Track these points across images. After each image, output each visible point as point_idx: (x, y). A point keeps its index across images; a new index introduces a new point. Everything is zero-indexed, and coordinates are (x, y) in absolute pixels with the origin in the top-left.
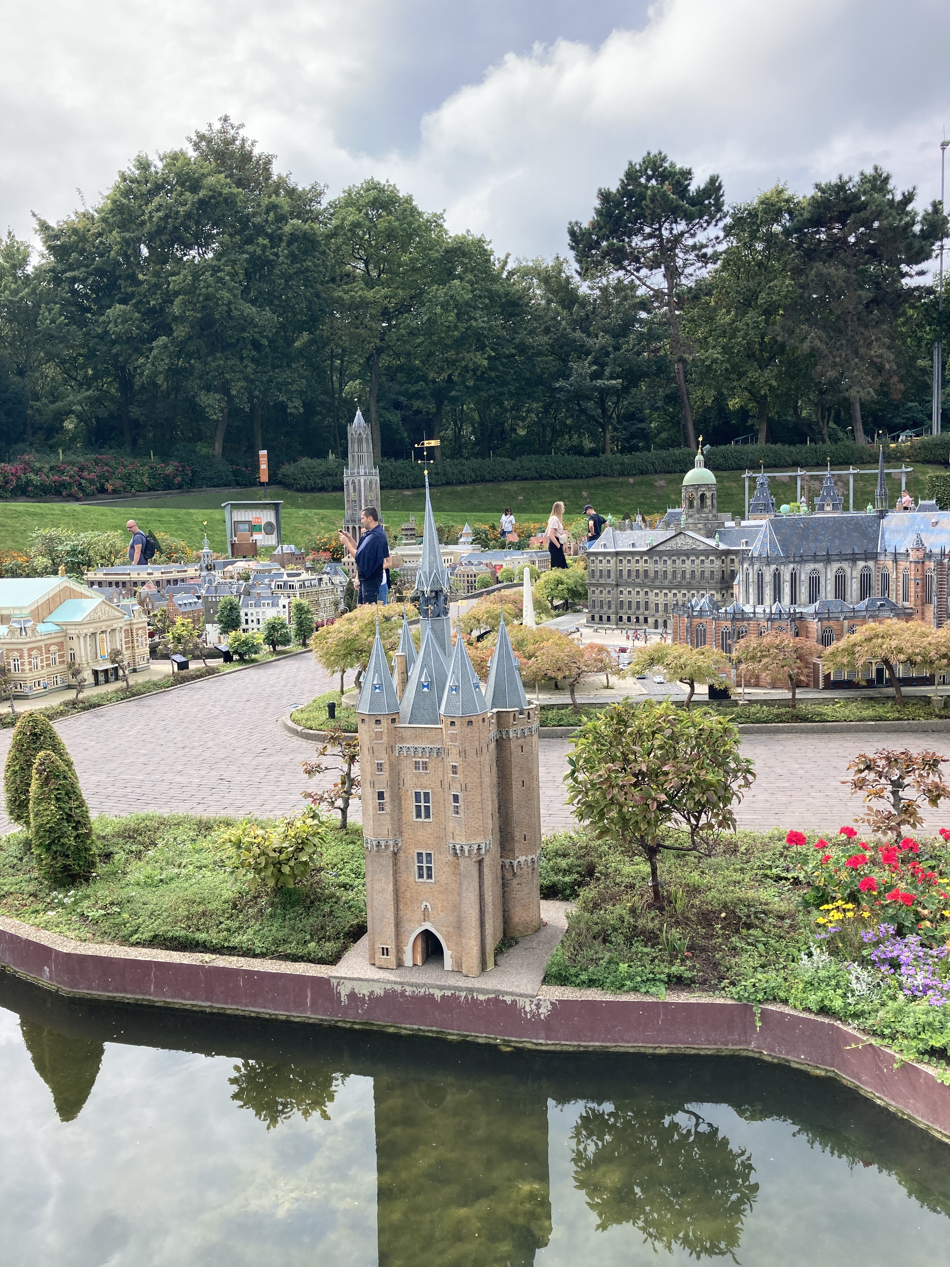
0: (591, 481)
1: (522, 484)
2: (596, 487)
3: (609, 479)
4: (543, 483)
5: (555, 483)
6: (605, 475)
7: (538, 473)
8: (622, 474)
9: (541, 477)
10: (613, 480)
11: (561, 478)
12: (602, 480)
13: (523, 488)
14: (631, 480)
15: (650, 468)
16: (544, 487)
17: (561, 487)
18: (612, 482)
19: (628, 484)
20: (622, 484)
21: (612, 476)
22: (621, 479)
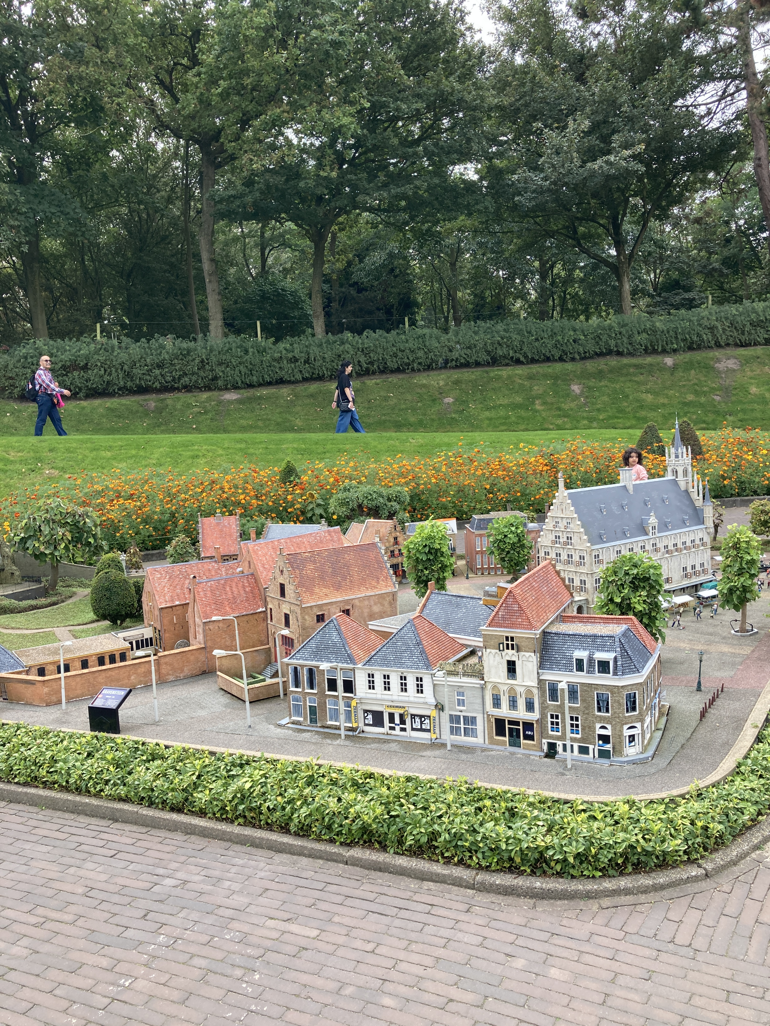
0: (591, 365)
1: (456, 375)
2: (600, 375)
3: (625, 361)
4: (495, 372)
5: (520, 370)
6: (619, 354)
7: (488, 353)
8: (650, 350)
9: (494, 362)
10: (634, 361)
11: (533, 361)
12: (613, 361)
13: (457, 382)
14: (669, 361)
15: (707, 337)
16: (499, 378)
17: (531, 377)
18: (630, 366)
19: (662, 368)
20: (650, 370)
21: (630, 354)
22: (649, 360)
